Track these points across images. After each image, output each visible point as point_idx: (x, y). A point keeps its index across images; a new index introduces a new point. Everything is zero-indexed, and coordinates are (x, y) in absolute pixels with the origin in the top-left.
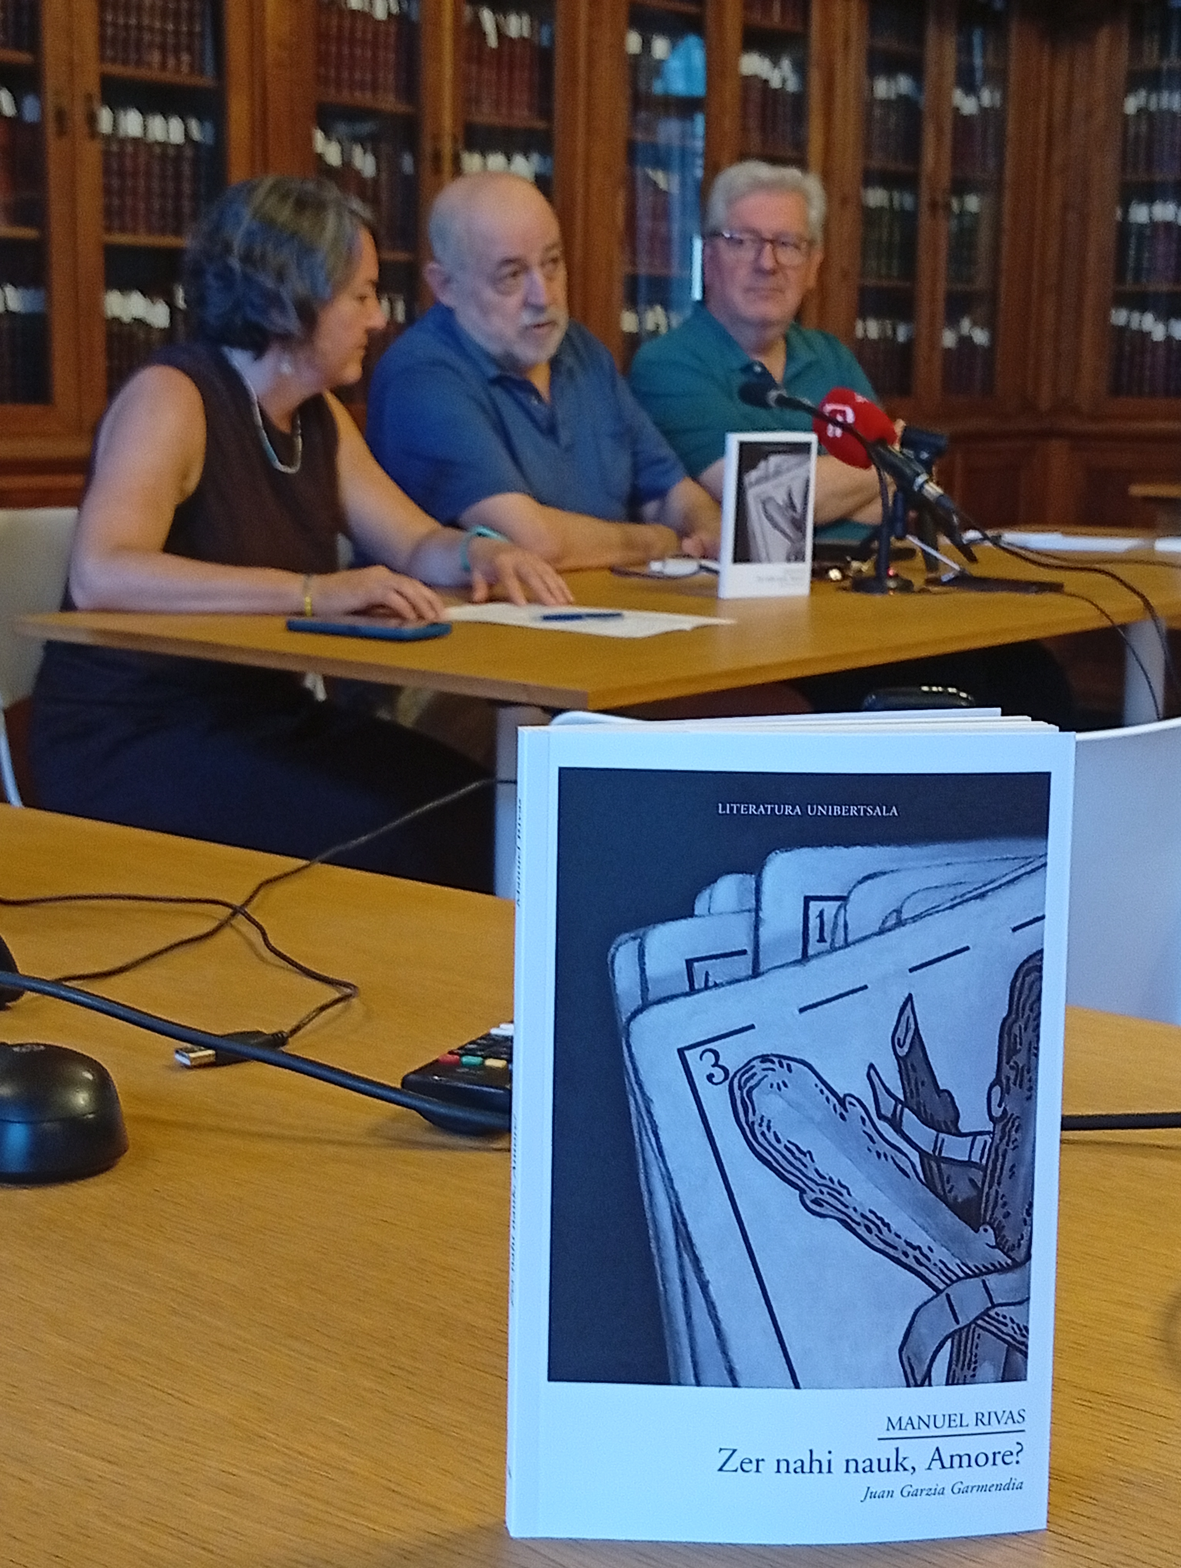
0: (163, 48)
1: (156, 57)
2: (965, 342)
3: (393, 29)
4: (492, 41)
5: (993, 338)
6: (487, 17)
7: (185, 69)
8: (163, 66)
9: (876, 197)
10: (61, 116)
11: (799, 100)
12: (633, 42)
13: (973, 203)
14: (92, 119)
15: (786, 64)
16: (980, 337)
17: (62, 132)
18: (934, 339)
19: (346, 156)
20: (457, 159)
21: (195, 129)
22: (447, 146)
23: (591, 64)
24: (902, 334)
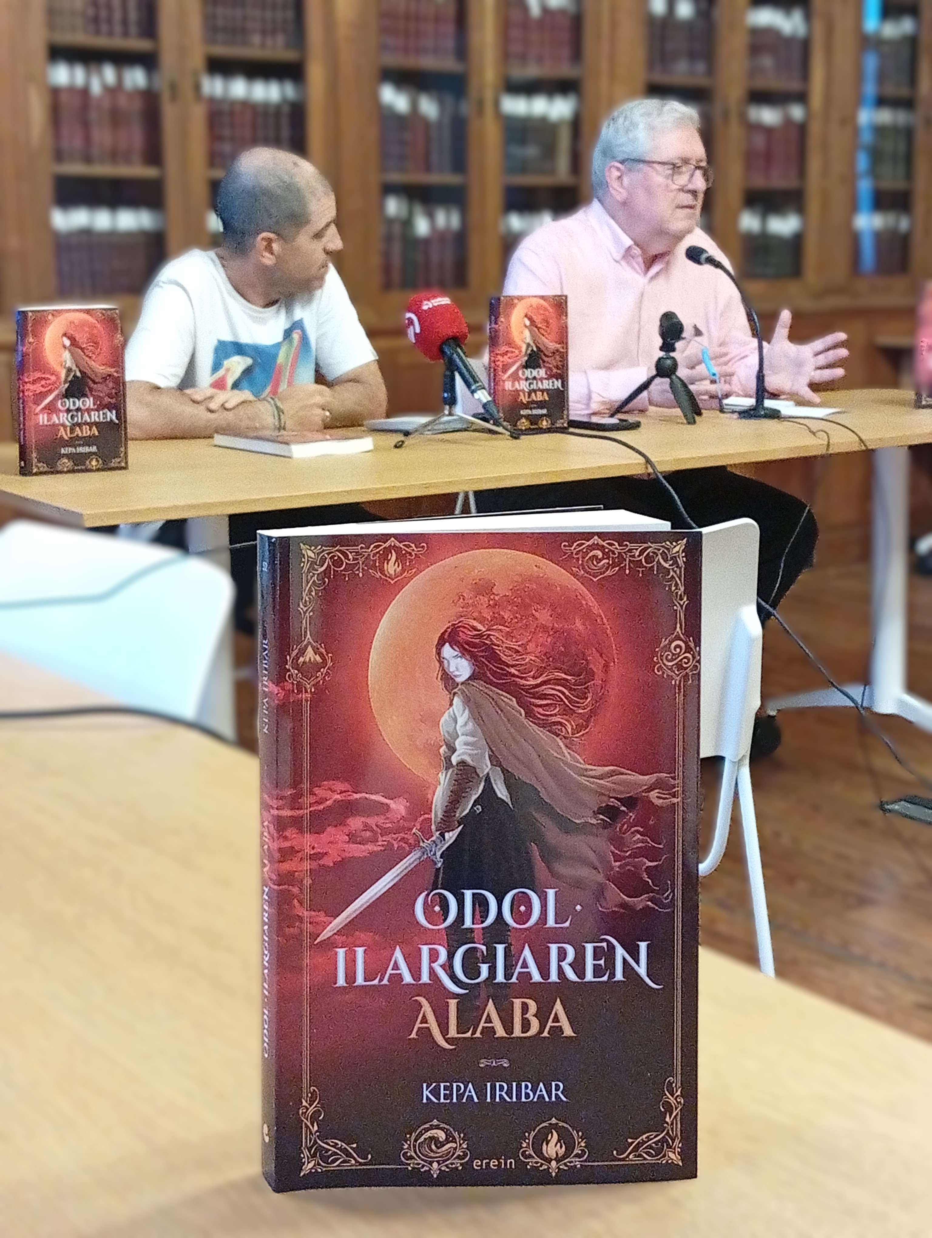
0: (263, 33)
1: (256, 39)
4: (536, 12)
7: (279, 47)
8: (263, 46)
9: (884, 117)
10: (174, 87)
11: (807, 43)
14: (197, 87)
15: (797, 16)
17: (174, 98)
19: (414, 105)
20: (497, 104)
21: (290, 90)
22: (489, 95)
23: (614, 25)
24: (904, 224)
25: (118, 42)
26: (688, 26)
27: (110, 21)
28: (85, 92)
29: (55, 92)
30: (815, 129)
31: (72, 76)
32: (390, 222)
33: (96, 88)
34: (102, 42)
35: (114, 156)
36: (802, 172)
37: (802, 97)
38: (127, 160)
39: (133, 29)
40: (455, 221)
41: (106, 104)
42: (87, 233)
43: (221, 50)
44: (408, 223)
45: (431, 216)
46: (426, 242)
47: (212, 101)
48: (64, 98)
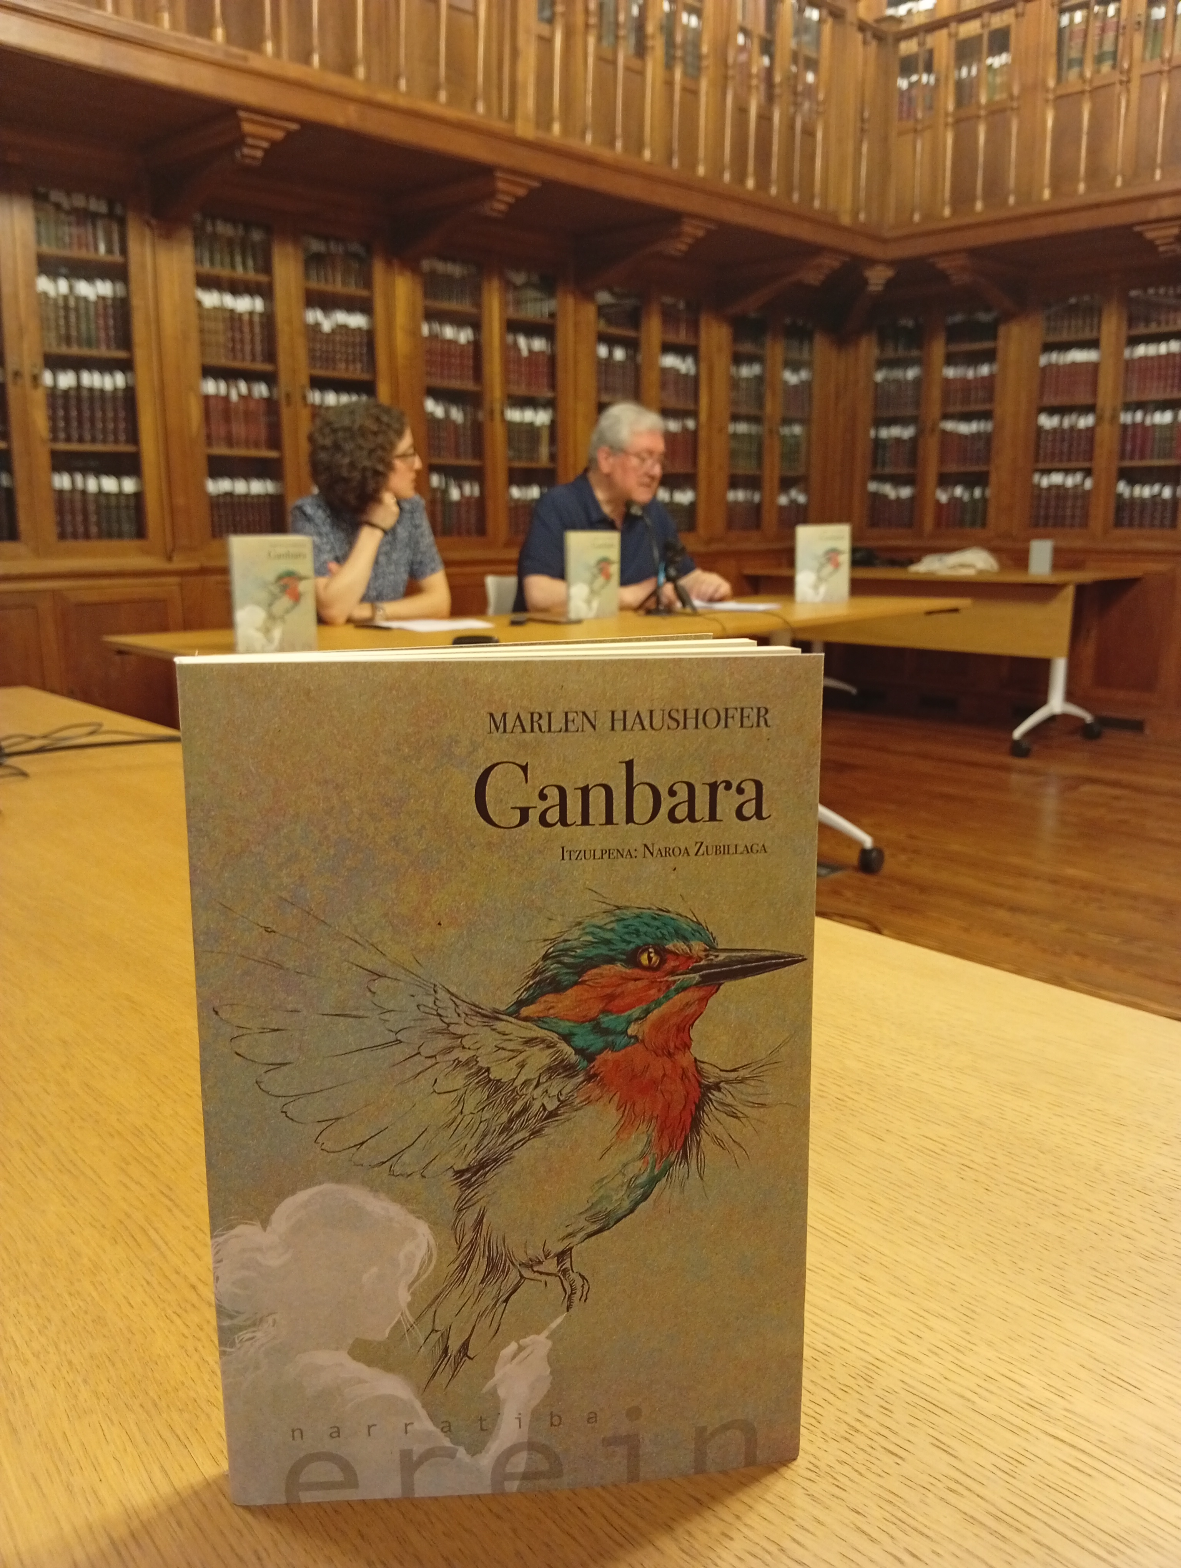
0: (347, 361)
1: (342, 366)
2: (793, 502)
3: (471, 348)
4: (525, 353)
5: (809, 500)
6: (522, 341)
7: (358, 371)
8: (347, 369)
9: (740, 428)
10: (288, 396)
11: (696, 379)
12: (603, 351)
13: (797, 430)
14: (304, 398)
15: (690, 361)
16: (802, 499)
17: (289, 404)
18: (773, 501)
19: (447, 412)
20: (502, 413)
22: (497, 406)
23: (576, 363)
24: (757, 498)
25: (247, 365)
26: (622, 364)
27: (242, 350)
28: (227, 398)
29: (207, 398)
30: (703, 434)
31: (218, 388)
32: (434, 490)
33: (234, 396)
34: (237, 364)
35: (247, 443)
36: (695, 463)
37: (694, 414)
38: (257, 445)
39: (259, 357)
40: (476, 491)
41: (241, 407)
42: (230, 494)
43: (319, 373)
44: (445, 492)
45: (460, 487)
46: (458, 504)
47: (313, 406)
48: (212, 402)
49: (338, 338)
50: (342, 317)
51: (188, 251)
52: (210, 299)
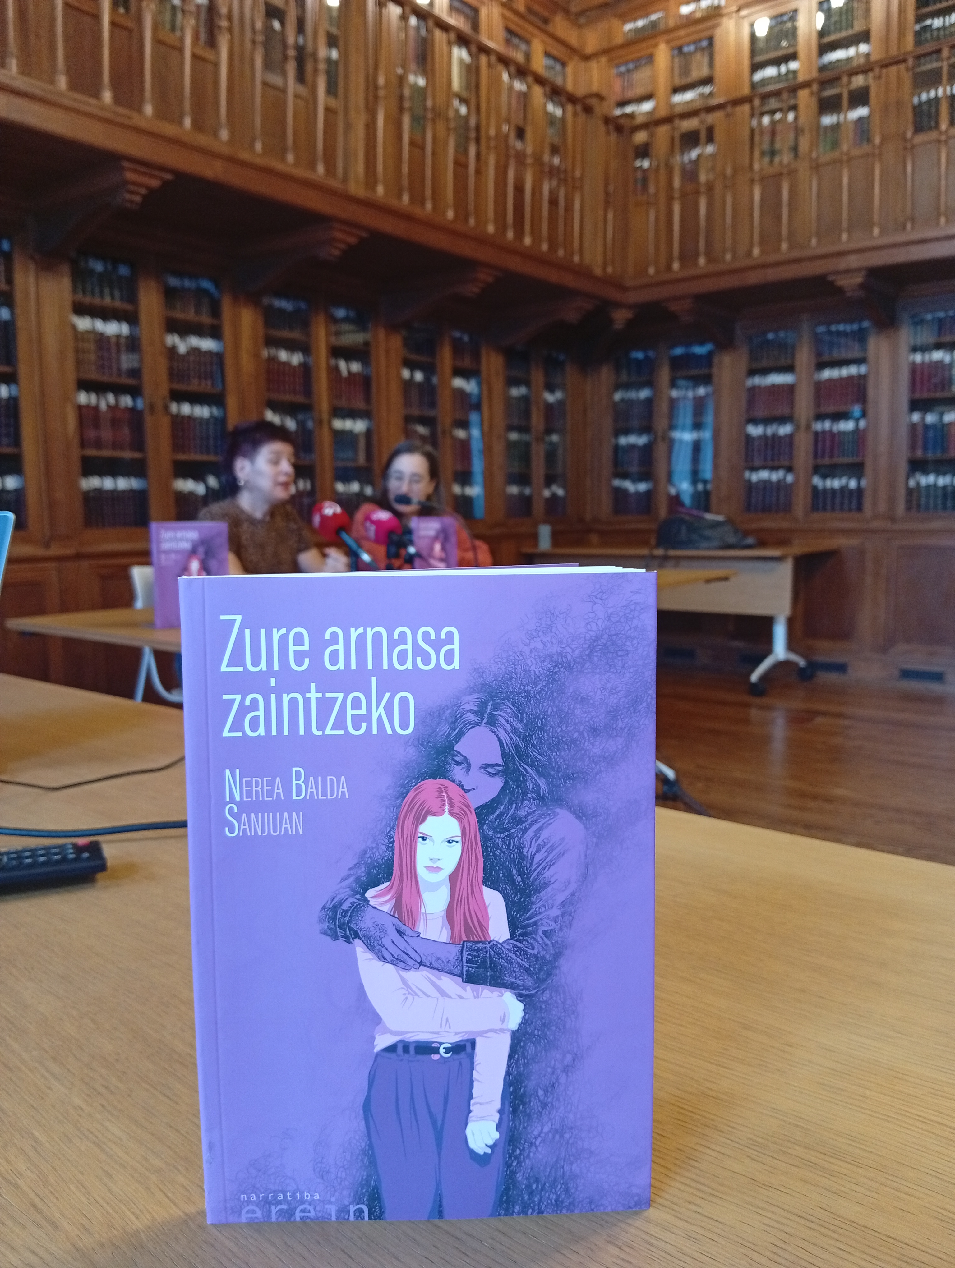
0: (199, 377)
1: (195, 382)
2: (554, 496)
3: (302, 369)
4: (345, 374)
5: (566, 493)
6: (342, 364)
7: (209, 386)
8: (200, 385)
9: (514, 436)
10: (152, 407)
11: (479, 398)
12: (406, 373)
13: (555, 438)
14: (165, 408)
15: (474, 383)
16: (560, 492)
17: (152, 413)
18: (540, 494)
19: (283, 421)
20: (329, 422)
21: (216, 411)
22: (325, 416)
23: (386, 382)
24: (527, 491)
25: (114, 379)
26: (420, 384)
27: (110, 367)
28: (96, 408)
29: (80, 408)
31: (89, 399)
33: (103, 406)
34: (106, 379)
35: (116, 445)
38: (122, 448)
40: (308, 486)
41: (109, 415)
42: (99, 490)
43: (177, 387)
47: (172, 415)
48: (85, 411)
49: (192, 358)
50: (195, 341)
51: (66, 283)
52: (84, 324)
